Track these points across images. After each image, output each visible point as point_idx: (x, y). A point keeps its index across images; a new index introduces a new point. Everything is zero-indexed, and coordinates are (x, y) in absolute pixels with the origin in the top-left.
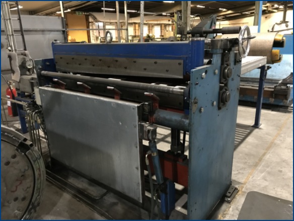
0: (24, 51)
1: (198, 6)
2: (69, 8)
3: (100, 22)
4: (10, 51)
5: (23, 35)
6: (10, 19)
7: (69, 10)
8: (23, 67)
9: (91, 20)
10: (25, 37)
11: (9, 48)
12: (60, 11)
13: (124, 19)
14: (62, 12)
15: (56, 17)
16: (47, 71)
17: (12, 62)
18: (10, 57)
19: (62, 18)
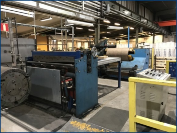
0: (18, 54)
1: (108, 33)
2: (38, 33)
3: (55, 40)
4: (12, 54)
5: (18, 47)
6: (13, 41)
7: (38, 34)
8: (18, 61)
9: (49, 38)
10: (19, 48)
11: (12, 53)
12: (34, 34)
13: (65, 39)
14: (35, 34)
15: (32, 39)
16: (30, 61)
17: (13, 58)
18: (13, 57)
19: (35, 39)
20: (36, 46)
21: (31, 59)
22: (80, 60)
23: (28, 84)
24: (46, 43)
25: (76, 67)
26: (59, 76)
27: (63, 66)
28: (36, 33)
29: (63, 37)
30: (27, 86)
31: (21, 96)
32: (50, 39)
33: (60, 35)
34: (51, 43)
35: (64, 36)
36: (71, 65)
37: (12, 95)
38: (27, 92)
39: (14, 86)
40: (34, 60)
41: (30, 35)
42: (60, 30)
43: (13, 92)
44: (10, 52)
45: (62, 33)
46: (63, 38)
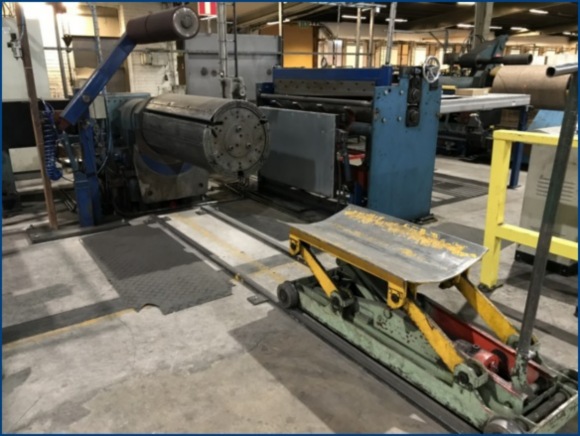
0: (236, 78)
2: (288, 17)
3: (338, 39)
4: (221, 76)
6: (225, 41)
7: (287, 20)
8: (236, 94)
9: (321, 35)
10: (238, 61)
11: (222, 74)
13: (368, 34)
15: (272, 37)
16: (267, 93)
17: (226, 88)
18: (224, 84)
19: (279, 38)
20: (280, 58)
21: (268, 88)
22: (390, 91)
23: (263, 138)
24: (310, 50)
25: (375, 107)
26: (333, 129)
27: (345, 104)
28: (283, 18)
29: (361, 28)
30: (263, 142)
31: (250, 161)
32: (324, 37)
33: (353, 24)
34: (325, 49)
35: (365, 25)
36: (365, 102)
37: (235, 157)
38: (262, 156)
39: (237, 138)
40: (276, 90)
41: (265, 23)
42: (353, 6)
43: (236, 152)
44: (214, 73)
45: (359, 14)
46: (361, 35)
